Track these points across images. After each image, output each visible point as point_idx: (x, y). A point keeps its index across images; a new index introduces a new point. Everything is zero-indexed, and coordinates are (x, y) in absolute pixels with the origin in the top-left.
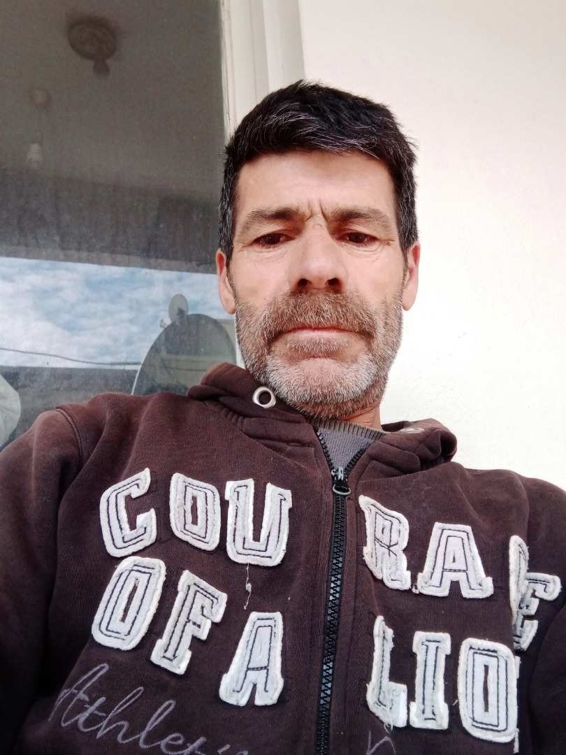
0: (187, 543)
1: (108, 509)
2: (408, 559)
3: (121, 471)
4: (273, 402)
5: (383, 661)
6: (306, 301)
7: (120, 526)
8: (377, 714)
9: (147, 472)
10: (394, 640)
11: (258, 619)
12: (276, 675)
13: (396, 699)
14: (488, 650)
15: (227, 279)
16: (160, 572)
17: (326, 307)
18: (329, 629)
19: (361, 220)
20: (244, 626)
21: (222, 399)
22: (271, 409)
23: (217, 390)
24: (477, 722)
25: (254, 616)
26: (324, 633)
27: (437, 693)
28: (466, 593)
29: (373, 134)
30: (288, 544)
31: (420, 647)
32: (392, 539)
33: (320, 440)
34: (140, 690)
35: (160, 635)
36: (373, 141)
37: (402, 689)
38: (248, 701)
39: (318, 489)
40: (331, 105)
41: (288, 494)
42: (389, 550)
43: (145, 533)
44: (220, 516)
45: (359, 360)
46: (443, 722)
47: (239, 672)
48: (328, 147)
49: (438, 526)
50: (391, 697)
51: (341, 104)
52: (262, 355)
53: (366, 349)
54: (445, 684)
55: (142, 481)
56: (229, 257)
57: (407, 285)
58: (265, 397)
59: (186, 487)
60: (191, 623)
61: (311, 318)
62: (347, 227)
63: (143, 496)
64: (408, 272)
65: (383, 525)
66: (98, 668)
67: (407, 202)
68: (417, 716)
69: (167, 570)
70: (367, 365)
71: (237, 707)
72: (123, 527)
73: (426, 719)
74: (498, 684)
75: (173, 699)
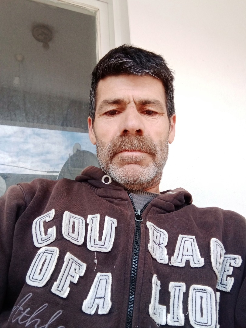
0: (69, 241)
1: (36, 227)
2: (167, 250)
3: (42, 211)
4: (110, 181)
5: (156, 295)
6: (127, 139)
7: (41, 234)
8: (153, 319)
9: (53, 210)
10: (161, 286)
11: (101, 276)
12: (108, 301)
13: (161, 312)
14: (202, 290)
15: (92, 130)
16: (56, 253)
17: (135, 142)
18: (132, 280)
19: (151, 104)
20: (94, 279)
21: (89, 181)
22: (109, 185)
23: (86, 177)
24: (197, 322)
25: (99, 274)
26: (130, 282)
27: (179, 309)
28: (192, 265)
29: (156, 68)
30: (114, 243)
31: (172, 289)
32: (161, 241)
33: (130, 198)
34: (46, 305)
35: (56, 280)
36: (156, 71)
37: (164, 308)
38: (95, 312)
39: (129, 219)
40: (138, 55)
41: (115, 220)
42: (159, 246)
43: (51, 236)
44: (85, 230)
45: (149, 165)
46: (182, 323)
47: (91, 299)
48: (137, 73)
49: (180, 236)
50: (159, 311)
51: (142, 55)
52: (108, 164)
53: (152, 161)
54: (183, 305)
55: (51, 214)
56: (93, 120)
57: (171, 132)
58: (107, 180)
59: (70, 217)
60: (70, 275)
61: (129, 147)
62: (145, 108)
63: (51, 221)
64: (171, 127)
65: (157, 235)
66: (28, 295)
67: (170, 97)
68: (171, 320)
69: (59, 252)
70: (153, 167)
71: (90, 315)
72: (42, 234)
73: (174, 321)
74: (207, 305)
75: (61, 310)
